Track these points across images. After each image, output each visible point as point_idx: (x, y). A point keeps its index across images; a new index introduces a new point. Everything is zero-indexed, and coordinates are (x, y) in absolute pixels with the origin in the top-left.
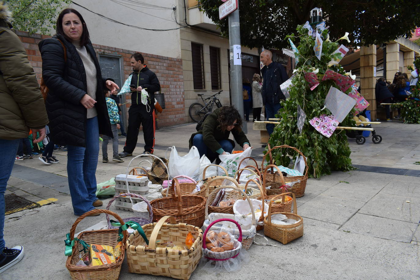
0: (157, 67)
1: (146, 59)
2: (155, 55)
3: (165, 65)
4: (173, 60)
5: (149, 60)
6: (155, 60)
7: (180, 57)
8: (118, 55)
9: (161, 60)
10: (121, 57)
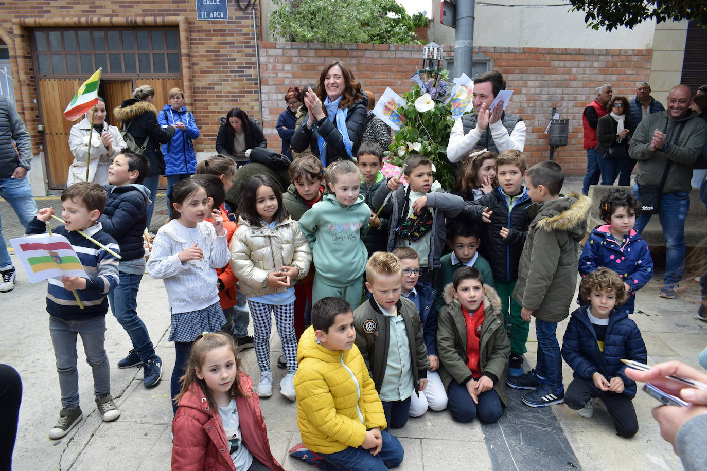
0: (574, 70)
1: (548, 59)
2: (573, 49)
3: (596, 64)
4: (622, 53)
5: (556, 59)
6: (570, 58)
7: (650, 47)
8: (483, 58)
9: (587, 58)
10: (489, 60)
